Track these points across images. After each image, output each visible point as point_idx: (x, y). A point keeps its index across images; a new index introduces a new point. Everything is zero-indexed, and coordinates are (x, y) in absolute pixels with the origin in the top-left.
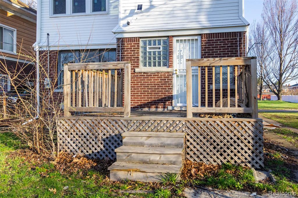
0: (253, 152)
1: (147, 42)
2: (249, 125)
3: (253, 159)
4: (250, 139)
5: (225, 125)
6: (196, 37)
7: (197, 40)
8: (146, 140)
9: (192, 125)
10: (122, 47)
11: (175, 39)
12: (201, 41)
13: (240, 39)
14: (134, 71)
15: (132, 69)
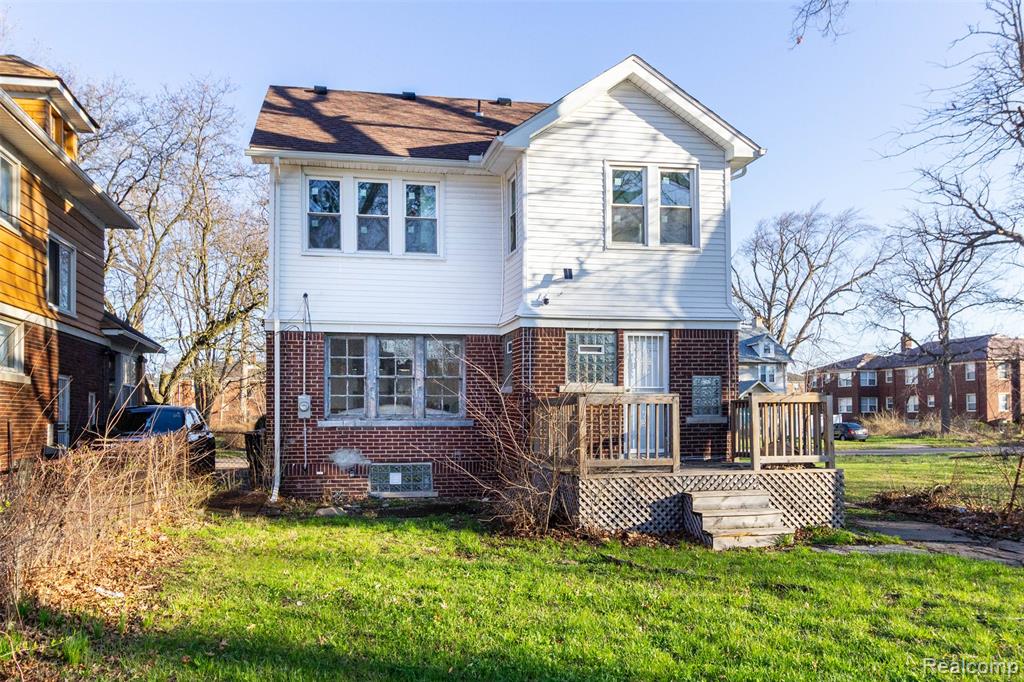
0: (833, 510)
1: (578, 338)
2: (829, 477)
3: (834, 518)
4: (830, 493)
5: (803, 478)
6: (661, 334)
7: (661, 338)
8: (723, 500)
9: (765, 479)
10: (532, 343)
11: (626, 335)
12: (670, 341)
13: (732, 341)
14: (558, 391)
15: (553, 386)
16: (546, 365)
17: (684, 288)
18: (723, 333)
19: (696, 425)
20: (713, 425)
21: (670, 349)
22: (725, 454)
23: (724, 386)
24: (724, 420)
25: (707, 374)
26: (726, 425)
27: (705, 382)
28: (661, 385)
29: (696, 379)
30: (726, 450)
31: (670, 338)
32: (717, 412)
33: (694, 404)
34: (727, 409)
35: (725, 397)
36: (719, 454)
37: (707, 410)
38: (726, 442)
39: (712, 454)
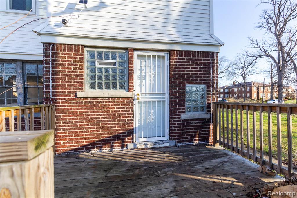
1: (96, 54)
6: (163, 54)
7: (163, 57)
10: (53, 57)
11: (136, 54)
12: (170, 59)
13: (213, 60)
14: (76, 96)
15: (72, 92)
16: (66, 75)
17: (181, 22)
18: (208, 54)
19: (188, 120)
20: (200, 119)
21: (170, 65)
22: (209, 139)
23: (208, 91)
24: (208, 116)
25: (196, 83)
26: (209, 119)
27: (194, 89)
28: (164, 91)
29: (188, 87)
30: (209, 136)
31: (170, 57)
32: (203, 110)
33: (187, 105)
34: (210, 108)
35: (208, 100)
36: (204, 140)
37: (196, 109)
38: (209, 131)
39: (199, 140)
